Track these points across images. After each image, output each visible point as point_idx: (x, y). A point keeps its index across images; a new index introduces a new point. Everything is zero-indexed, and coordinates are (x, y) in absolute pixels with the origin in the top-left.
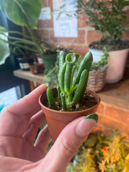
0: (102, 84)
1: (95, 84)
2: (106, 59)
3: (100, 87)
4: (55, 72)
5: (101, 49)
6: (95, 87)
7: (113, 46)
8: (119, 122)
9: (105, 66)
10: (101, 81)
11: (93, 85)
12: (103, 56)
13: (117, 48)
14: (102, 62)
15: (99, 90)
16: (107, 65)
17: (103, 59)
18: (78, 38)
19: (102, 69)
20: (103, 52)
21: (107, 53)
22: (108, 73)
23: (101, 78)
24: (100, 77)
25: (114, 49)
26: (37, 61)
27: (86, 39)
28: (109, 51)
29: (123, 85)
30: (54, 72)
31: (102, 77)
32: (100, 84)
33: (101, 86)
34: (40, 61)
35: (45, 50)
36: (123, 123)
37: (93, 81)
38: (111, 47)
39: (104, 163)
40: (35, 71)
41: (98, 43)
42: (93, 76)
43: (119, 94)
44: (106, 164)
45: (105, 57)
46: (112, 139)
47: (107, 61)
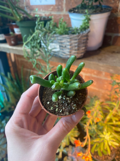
0: (85, 49)
1: (78, 50)
2: (88, 23)
3: (82, 53)
4: (35, 38)
5: (82, 13)
6: (78, 53)
7: (94, 10)
8: (97, 89)
9: (87, 31)
10: (83, 46)
11: (76, 50)
12: (85, 20)
13: (98, 11)
14: (83, 26)
15: (81, 56)
16: (89, 29)
17: (85, 24)
18: (56, 5)
19: (85, 33)
20: (85, 16)
21: (89, 16)
22: (89, 38)
23: (84, 43)
24: (83, 41)
25: (95, 13)
27: (64, 6)
28: (90, 14)
29: (103, 52)
30: (33, 38)
31: (85, 41)
32: (83, 50)
33: (83, 51)
34: (17, 31)
35: (22, 17)
36: (101, 90)
37: (75, 46)
38: (91, 11)
39: (88, 124)
40: (13, 42)
41: (78, 8)
42: (76, 40)
43: (100, 60)
44: (90, 125)
45: (86, 21)
46: (93, 103)
47: (89, 25)
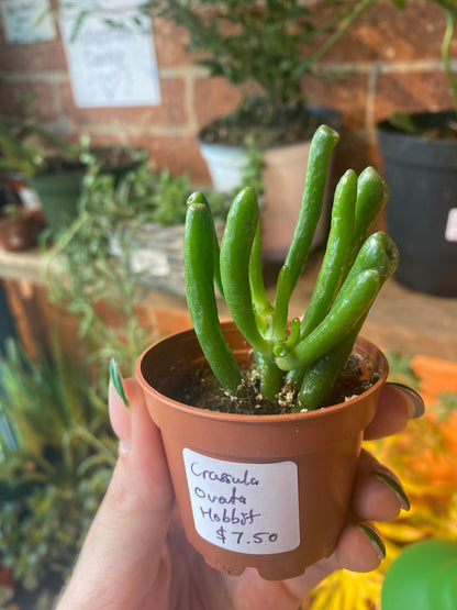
4: (83, 237)
13: (291, 136)
18: (164, 106)
21: (258, 156)
25: (282, 141)
26: (19, 202)
34: (30, 199)
35: (38, 161)
38: (270, 135)
40: (15, 241)
41: (228, 123)
45: (252, 172)
47: (262, 185)
